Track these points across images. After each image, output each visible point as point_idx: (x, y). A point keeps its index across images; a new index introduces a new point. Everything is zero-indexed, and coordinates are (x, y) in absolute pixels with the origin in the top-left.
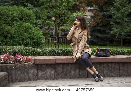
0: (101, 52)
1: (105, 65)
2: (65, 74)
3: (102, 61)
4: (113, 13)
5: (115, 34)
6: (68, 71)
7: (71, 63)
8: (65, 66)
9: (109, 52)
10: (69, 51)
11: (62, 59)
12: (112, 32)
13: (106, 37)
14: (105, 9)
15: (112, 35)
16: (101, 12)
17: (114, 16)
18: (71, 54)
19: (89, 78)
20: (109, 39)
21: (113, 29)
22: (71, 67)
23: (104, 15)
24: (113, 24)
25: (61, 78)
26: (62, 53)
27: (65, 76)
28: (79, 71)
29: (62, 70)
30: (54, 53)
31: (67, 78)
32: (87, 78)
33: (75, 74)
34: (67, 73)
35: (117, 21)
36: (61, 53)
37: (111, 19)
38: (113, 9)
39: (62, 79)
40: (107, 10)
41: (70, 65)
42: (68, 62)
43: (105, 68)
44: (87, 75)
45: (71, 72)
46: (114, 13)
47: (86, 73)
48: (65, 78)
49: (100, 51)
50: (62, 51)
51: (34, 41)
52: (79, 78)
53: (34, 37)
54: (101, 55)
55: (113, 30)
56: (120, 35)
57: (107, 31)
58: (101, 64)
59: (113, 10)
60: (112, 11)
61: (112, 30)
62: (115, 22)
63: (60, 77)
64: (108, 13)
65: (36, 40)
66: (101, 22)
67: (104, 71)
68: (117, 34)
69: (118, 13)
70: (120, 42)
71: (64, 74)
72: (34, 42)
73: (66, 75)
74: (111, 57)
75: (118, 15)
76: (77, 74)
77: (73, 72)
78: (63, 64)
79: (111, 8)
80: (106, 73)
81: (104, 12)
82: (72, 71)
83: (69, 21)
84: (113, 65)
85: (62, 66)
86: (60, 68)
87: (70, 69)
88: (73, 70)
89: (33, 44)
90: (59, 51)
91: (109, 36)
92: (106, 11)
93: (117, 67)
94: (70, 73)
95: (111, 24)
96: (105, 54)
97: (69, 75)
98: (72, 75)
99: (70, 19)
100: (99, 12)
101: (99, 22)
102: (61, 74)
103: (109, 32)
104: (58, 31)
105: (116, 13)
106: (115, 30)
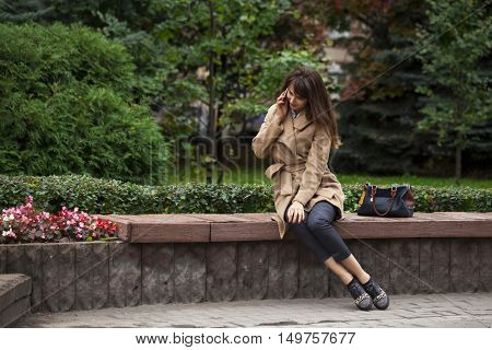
0: (382, 201)
1: (396, 248)
2: (244, 282)
3: (383, 234)
4: (425, 51)
5: (434, 132)
6: (258, 271)
8: (245, 250)
9: (410, 199)
10: (260, 194)
12: (421, 126)
13: (400, 142)
14: (394, 39)
15: (421, 135)
16: (380, 47)
17: (429, 62)
18: (269, 206)
19: (335, 296)
20: (407, 149)
21: (424, 111)
22: (268, 256)
23: (392, 59)
24: (424, 95)
25: (228, 298)
26: (235, 201)
27: (246, 288)
28: (298, 272)
29: (234, 266)
30: (204, 201)
31: (253, 298)
32: (329, 296)
33: (281, 283)
34: (252, 278)
35: (441, 81)
36: (230, 203)
37: (419, 77)
38: (426, 38)
39: (234, 299)
40: (403, 40)
41: (265, 249)
42: (255, 236)
43: (395, 262)
44: (326, 288)
45: (266, 273)
46: (429, 53)
47: (326, 278)
49: (375, 196)
50: (233, 195)
51: (127, 156)
52: (296, 296)
53: (130, 141)
54: (382, 212)
55: (425, 115)
56: (454, 134)
57: (403, 121)
59: (426, 43)
60: (423, 44)
61: (422, 116)
62: (432, 87)
63: (226, 294)
64: (407, 52)
65: (137, 154)
66: (380, 86)
67: (389, 270)
68: (442, 133)
69: (443, 54)
70: (453, 161)
71: (241, 281)
72: (129, 162)
73: (248, 284)
74: (419, 217)
75: (443, 60)
76: (291, 283)
77: (274, 275)
78: (239, 244)
79: (418, 34)
80: (399, 276)
81: (390, 47)
82: (270, 269)
83: (260, 83)
84: (427, 247)
85: (232, 251)
86: (225, 260)
87: (264, 262)
88: (276, 267)
89: (126, 169)
90: (224, 197)
91: (410, 138)
92: (401, 46)
93: (442, 255)
94: (264, 276)
95: (420, 95)
96: (394, 209)
97: (260, 284)
98: (271, 284)
99: (266, 73)
100: (374, 50)
101: (373, 88)
102: (230, 282)
103: (411, 122)
104: (221, 119)
105: (438, 52)
106: (435, 115)
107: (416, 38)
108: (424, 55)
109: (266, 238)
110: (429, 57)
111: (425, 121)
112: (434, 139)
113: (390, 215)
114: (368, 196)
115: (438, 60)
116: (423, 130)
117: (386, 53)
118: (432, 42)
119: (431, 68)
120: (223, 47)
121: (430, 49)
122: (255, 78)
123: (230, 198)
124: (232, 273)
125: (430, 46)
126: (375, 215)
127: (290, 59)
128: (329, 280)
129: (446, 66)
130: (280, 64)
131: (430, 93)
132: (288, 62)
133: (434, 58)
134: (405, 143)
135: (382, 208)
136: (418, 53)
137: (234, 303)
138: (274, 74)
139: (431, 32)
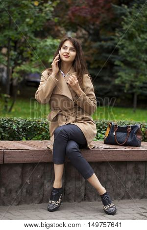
0: (121, 135)
1: (130, 168)
2: (27, 192)
3: (122, 159)
5: (123, 85)
6: (37, 184)
8: (28, 169)
9: (140, 134)
10: (38, 126)
11: (21, 151)
12: (117, 81)
13: (104, 89)
14: (102, 37)
15: (115, 86)
16: (95, 41)
17: (123, 49)
18: (44, 133)
19: (89, 200)
20: (108, 93)
21: (119, 74)
22: (44, 173)
23: (101, 46)
25: (15, 203)
26: (21, 130)
27: (28, 196)
29: (20, 181)
30: (1, 130)
32: (85, 200)
34: (32, 188)
35: (128, 59)
36: (18, 131)
37: (116, 56)
39: (19, 203)
40: (107, 37)
41: (42, 168)
42: (35, 159)
43: (129, 177)
44: (83, 194)
45: (43, 184)
46: (122, 44)
47: (83, 188)
48: (26, 202)
50: (20, 126)
54: (121, 142)
55: (120, 76)
56: (132, 87)
57: (106, 78)
58: (119, 164)
60: (119, 39)
61: (117, 77)
62: (123, 62)
63: (14, 200)
64: (109, 43)
66: (95, 61)
67: (125, 182)
68: (127, 86)
69: (130, 45)
71: (25, 191)
73: (29, 193)
75: (130, 48)
77: (47, 186)
78: (24, 165)
79: (117, 34)
80: (132, 187)
81: (100, 40)
82: (45, 182)
85: (19, 170)
86: (14, 176)
87: (41, 177)
90: (14, 127)
91: (109, 87)
92: (106, 40)
94: (41, 187)
95: (117, 65)
96: (130, 140)
97: (38, 193)
98: (46, 193)
99: (38, 50)
100: (92, 43)
101: (92, 62)
102: (17, 192)
103: (110, 79)
104: (13, 75)
105: (127, 43)
106: (124, 76)
107: (116, 36)
108: (120, 45)
109: (44, 161)
110: (123, 46)
111: (119, 79)
112: (123, 88)
113: (126, 145)
114: (112, 131)
115: (127, 48)
116: (118, 84)
117: (97, 44)
118: (124, 38)
119: (123, 52)
120: (16, 36)
121: (123, 42)
122: (33, 52)
123: (18, 128)
124: (19, 186)
125: (124, 40)
127: (52, 43)
128: (85, 189)
129: (132, 51)
130: (46, 46)
131: (122, 65)
132: (51, 45)
133: (125, 47)
134: (106, 89)
135: (121, 140)
137: (20, 206)
138: (43, 51)
139: (124, 33)
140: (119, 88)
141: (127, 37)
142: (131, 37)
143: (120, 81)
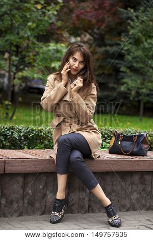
1: (136, 178)
2: (28, 203)
4: (126, 48)
5: (129, 92)
6: (39, 194)
7: (48, 173)
8: (30, 179)
9: (146, 143)
10: (40, 134)
11: (23, 160)
12: (123, 88)
13: (109, 96)
14: (108, 42)
16: (100, 46)
17: (129, 54)
18: (46, 142)
19: (93, 212)
21: (125, 80)
22: (46, 183)
23: (107, 52)
24: (125, 72)
25: (16, 215)
26: (23, 138)
27: (30, 207)
29: (21, 191)
31: (34, 212)
32: (89, 212)
34: (34, 199)
35: (135, 65)
36: (20, 140)
37: (122, 62)
38: (127, 41)
41: (45, 178)
42: (39, 169)
44: (87, 206)
45: (45, 195)
46: (128, 50)
47: (87, 199)
48: (27, 214)
50: (22, 134)
54: (126, 152)
57: (111, 85)
58: (125, 175)
59: (127, 44)
60: (125, 44)
61: (123, 84)
62: (128, 68)
63: (15, 211)
64: (115, 49)
66: (100, 66)
68: (133, 93)
69: (136, 50)
71: (26, 201)
73: (31, 204)
75: (136, 54)
78: (26, 175)
79: (123, 39)
81: (106, 46)
82: (48, 192)
83: (38, 61)
85: (21, 180)
86: (15, 186)
87: (44, 188)
88: (51, 192)
90: (16, 135)
91: (115, 94)
92: (111, 45)
94: (43, 198)
95: (122, 72)
97: (40, 204)
98: (48, 204)
99: (41, 55)
100: (97, 48)
102: (18, 202)
103: (115, 86)
104: (15, 81)
105: (133, 49)
106: (131, 83)
107: (121, 41)
108: (125, 50)
109: (46, 170)
110: (129, 52)
111: (125, 85)
112: (128, 96)
114: (117, 140)
115: (133, 53)
116: (124, 91)
117: (103, 49)
118: (130, 43)
119: (129, 58)
120: (18, 40)
121: (129, 47)
122: (35, 58)
123: (20, 136)
124: (20, 196)
125: (130, 45)
126: (122, 154)
127: (55, 48)
128: (89, 200)
129: (138, 57)
130: (49, 50)
131: (128, 71)
132: (54, 49)
133: (131, 52)
134: (111, 96)
135: (127, 149)
136: (122, 49)
137: (21, 218)
138: (46, 56)
139: (130, 38)
140: (125, 96)
141: (133, 42)
142: (137, 42)
143: (126, 87)
